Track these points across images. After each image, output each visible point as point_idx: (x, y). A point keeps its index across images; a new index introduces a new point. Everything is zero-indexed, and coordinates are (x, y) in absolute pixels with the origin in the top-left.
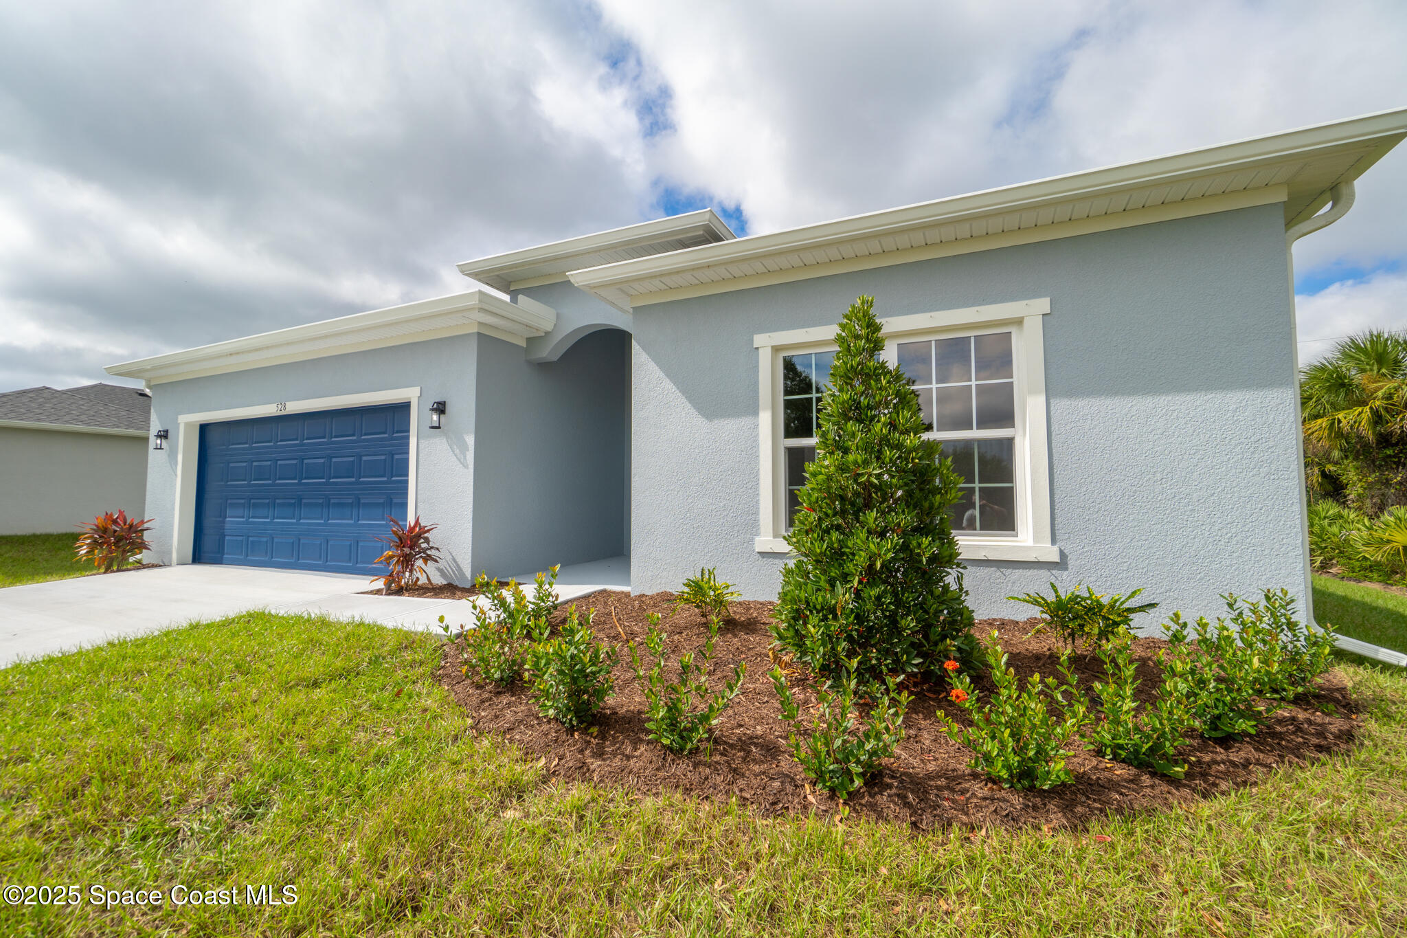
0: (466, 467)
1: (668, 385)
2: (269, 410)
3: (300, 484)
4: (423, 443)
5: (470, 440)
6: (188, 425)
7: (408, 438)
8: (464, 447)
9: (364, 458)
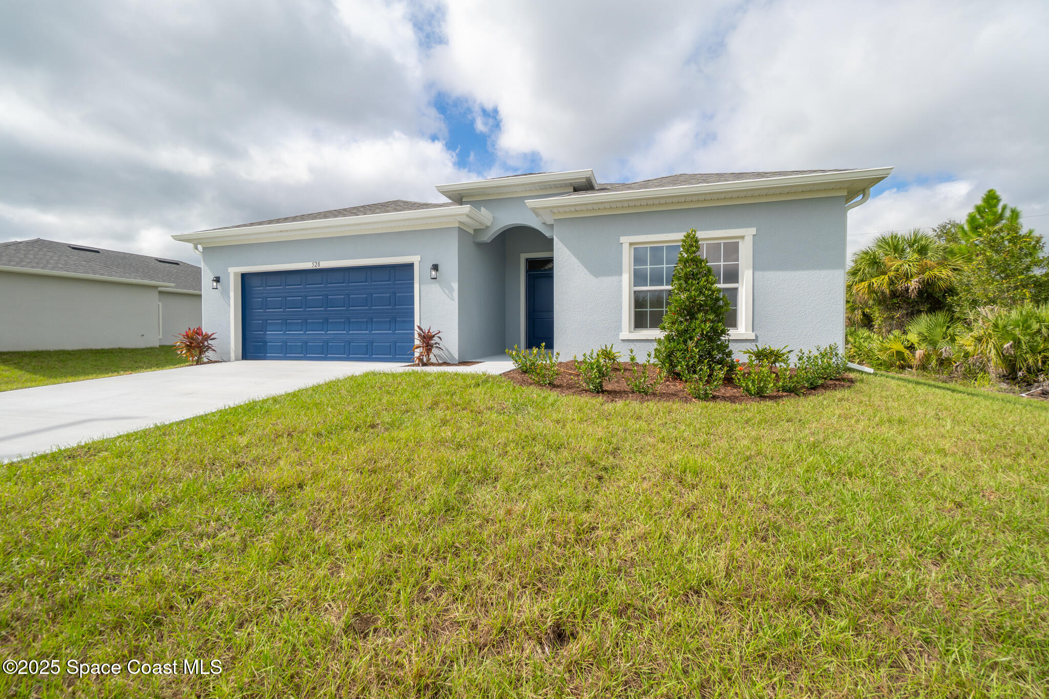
0: (452, 299)
1: (574, 260)
2: (308, 265)
3: (325, 311)
4: (423, 287)
5: (455, 286)
6: (235, 274)
7: (413, 283)
8: (451, 290)
9: (374, 295)
